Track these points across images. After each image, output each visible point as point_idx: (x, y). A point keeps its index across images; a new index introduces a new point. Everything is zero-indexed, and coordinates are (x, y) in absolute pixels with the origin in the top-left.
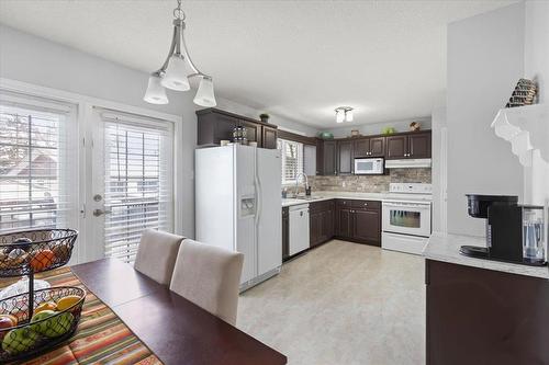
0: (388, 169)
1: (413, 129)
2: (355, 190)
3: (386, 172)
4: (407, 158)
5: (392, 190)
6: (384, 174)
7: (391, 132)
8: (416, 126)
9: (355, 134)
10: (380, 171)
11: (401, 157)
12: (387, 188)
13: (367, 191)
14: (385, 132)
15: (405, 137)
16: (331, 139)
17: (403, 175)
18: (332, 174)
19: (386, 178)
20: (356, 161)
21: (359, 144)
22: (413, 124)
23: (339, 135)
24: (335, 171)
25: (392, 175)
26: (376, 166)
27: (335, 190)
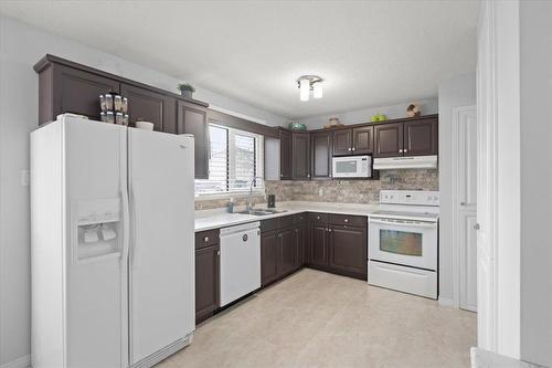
0: (378, 171)
1: (411, 114)
2: (335, 200)
3: (375, 175)
4: (403, 155)
5: (383, 200)
6: (371, 178)
7: (381, 119)
8: (415, 110)
9: (334, 123)
10: (366, 174)
11: (394, 154)
12: (377, 197)
13: (351, 201)
14: (373, 120)
15: (400, 125)
16: (303, 131)
17: (398, 179)
18: (304, 178)
19: (376, 183)
20: (335, 160)
21: (340, 137)
22: (412, 107)
23: (313, 126)
24: (309, 173)
25: (382, 179)
26: (361, 166)
27: (311, 200)
